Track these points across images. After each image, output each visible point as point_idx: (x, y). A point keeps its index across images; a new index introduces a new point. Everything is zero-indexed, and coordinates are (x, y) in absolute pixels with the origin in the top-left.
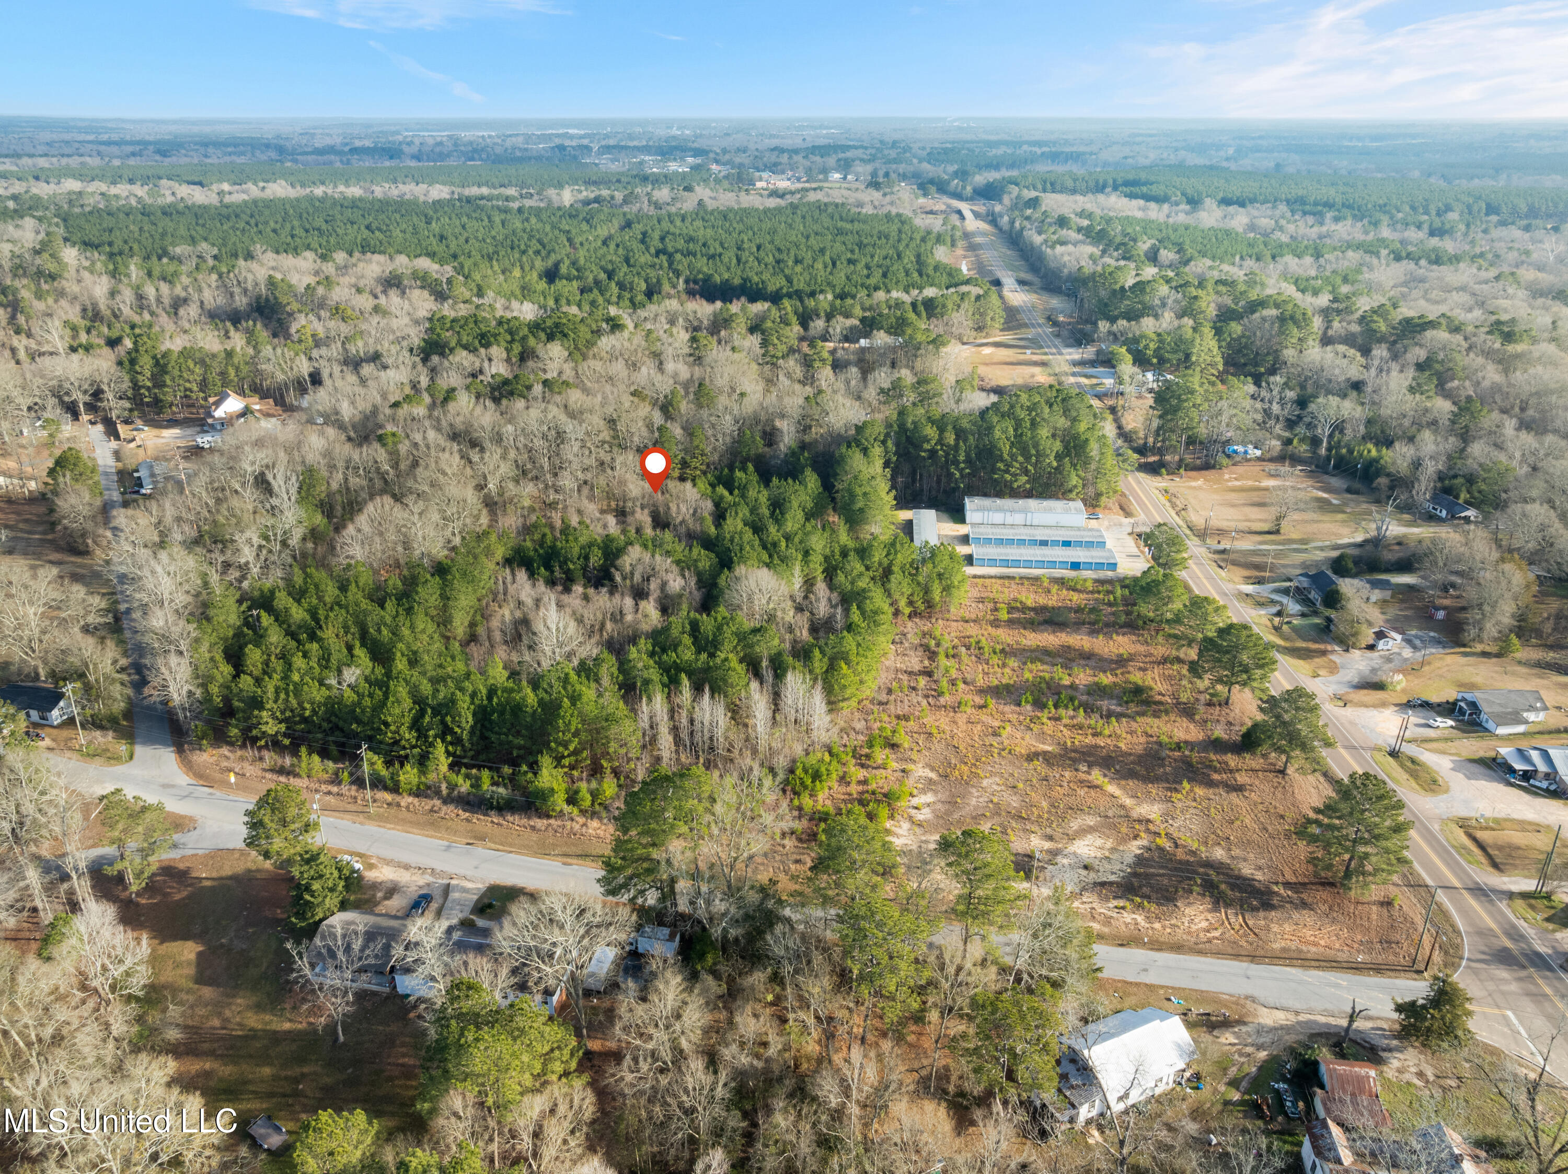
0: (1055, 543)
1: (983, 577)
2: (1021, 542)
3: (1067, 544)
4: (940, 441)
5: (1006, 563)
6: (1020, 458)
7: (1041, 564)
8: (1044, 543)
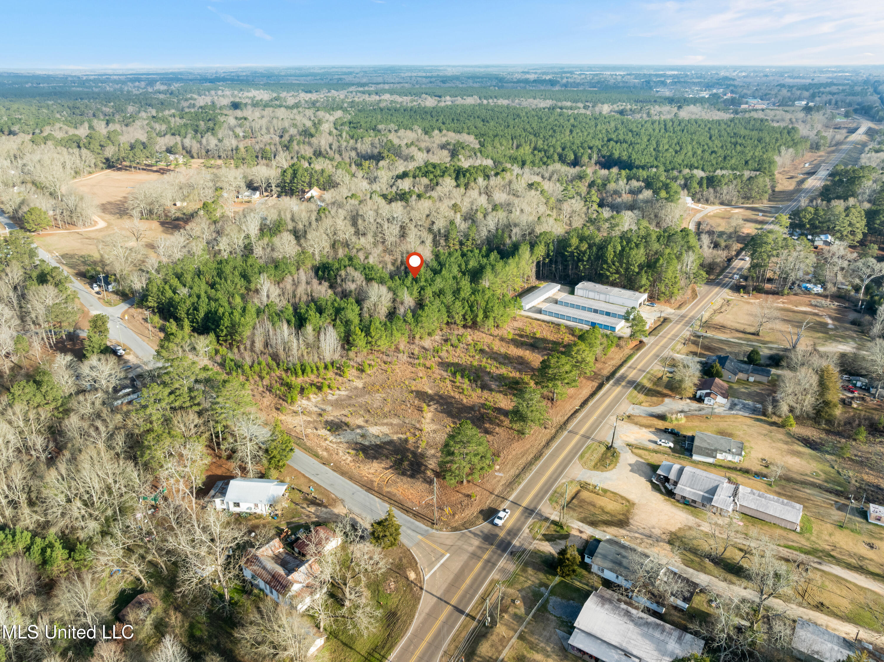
0: (602, 313)
1: (538, 320)
2: (584, 308)
3: (608, 314)
4: (577, 248)
5: (557, 315)
6: (617, 264)
7: (575, 320)
8: (596, 311)
